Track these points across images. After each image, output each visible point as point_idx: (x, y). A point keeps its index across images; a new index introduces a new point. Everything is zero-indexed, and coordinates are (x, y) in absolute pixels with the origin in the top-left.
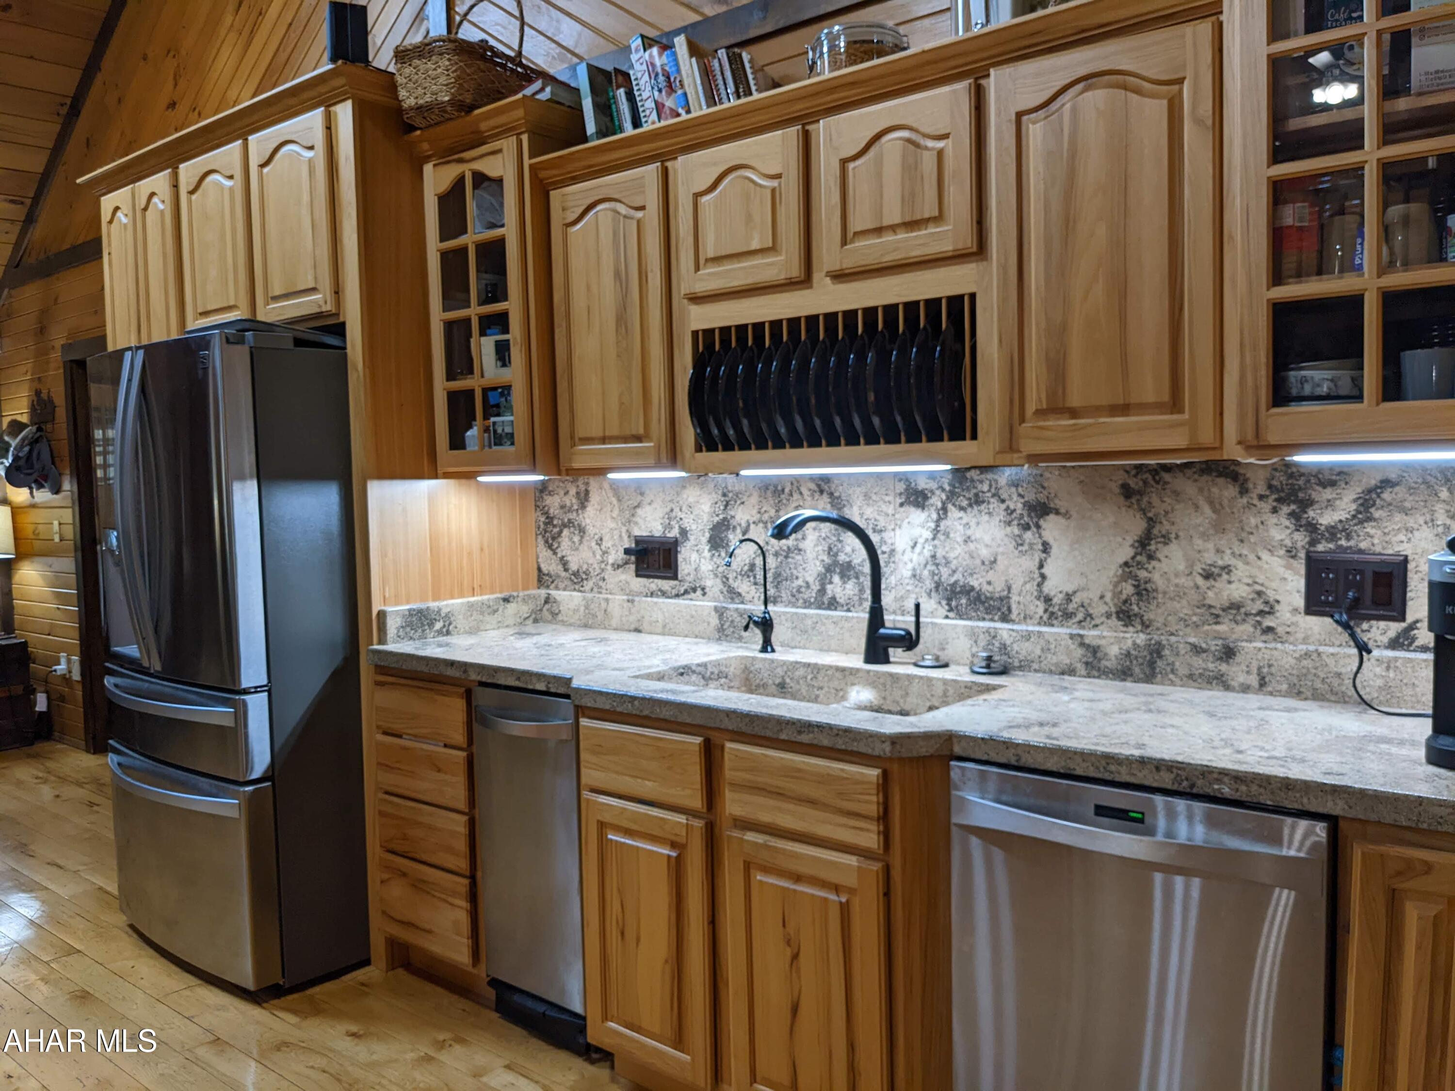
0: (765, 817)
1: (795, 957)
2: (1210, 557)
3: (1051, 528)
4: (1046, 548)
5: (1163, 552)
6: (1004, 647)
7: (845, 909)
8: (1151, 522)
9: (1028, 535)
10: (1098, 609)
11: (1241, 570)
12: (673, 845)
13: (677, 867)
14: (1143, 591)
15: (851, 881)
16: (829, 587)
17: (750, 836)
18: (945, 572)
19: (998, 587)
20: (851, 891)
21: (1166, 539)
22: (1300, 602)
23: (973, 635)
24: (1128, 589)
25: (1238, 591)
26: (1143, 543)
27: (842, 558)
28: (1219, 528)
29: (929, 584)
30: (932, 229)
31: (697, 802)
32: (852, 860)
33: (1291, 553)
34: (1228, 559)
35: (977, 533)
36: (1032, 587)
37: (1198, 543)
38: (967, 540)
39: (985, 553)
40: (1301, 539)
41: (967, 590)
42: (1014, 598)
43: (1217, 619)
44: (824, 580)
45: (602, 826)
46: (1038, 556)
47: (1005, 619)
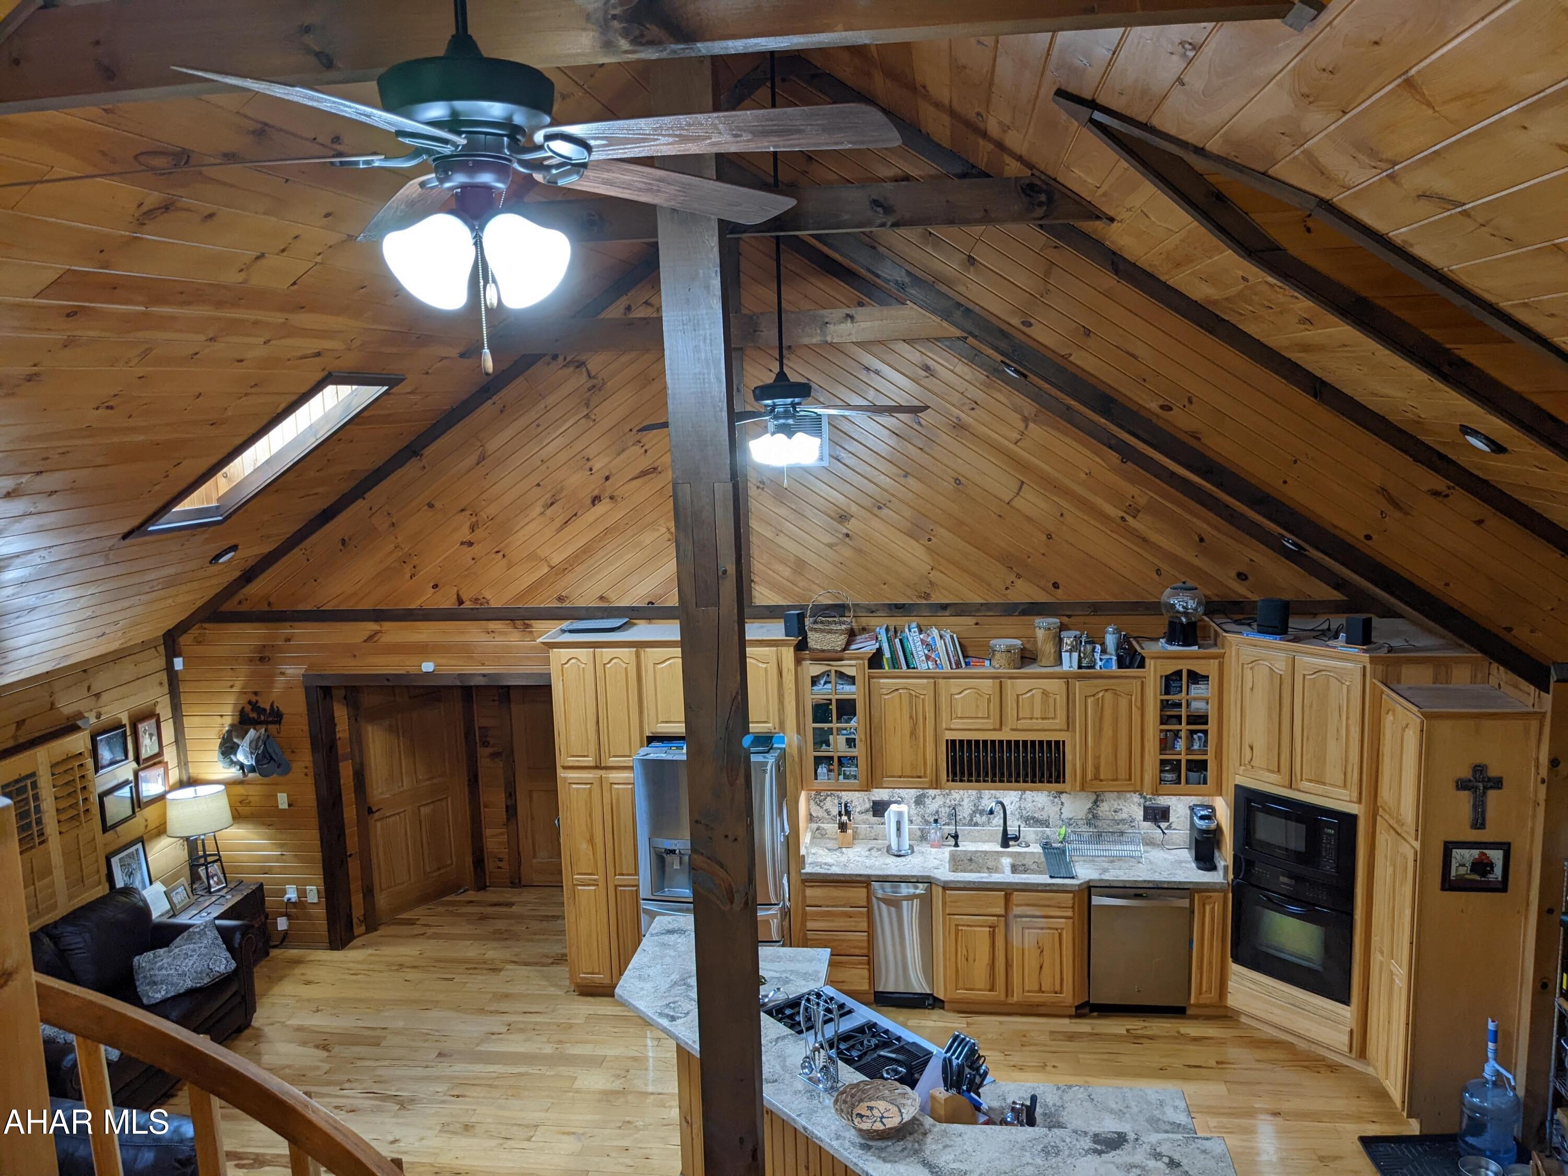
0: (1029, 913)
1: (1042, 952)
2: (1116, 806)
3: (1064, 797)
4: (1062, 804)
5: (1101, 805)
6: (1048, 837)
7: (1060, 935)
8: (1098, 796)
9: (1056, 800)
10: (1080, 822)
11: (1125, 809)
12: (990, 927)
13: (993, 936)
14: (1095, 817)
15: (1063, 926)
16: (974, 819)
17: (1024, 919)
18: (1024, 812)
19: (1045, 817)
20: (1062, 929)
21: (1102, 801)
22: (1142, 818)
23: (1036, 833)
24: (1090, 816)
25: (1124, 816)
26: (1095, 802)
27: (980, 808)
28: (1119, 798)
29: (1018, 816)
30: (1051, 721)
31: (1002, 912)
32: (1063, 920)
33: (1139, 805)
34: (1121, 807)
35: (1036, 799)
36: (1057, 816)
37: (1112, 802)
38: (1033, 801)
39: (1040, 805)
40: (1142, 801)
41: (1033, 818)
42: (1051, 820)
43: (1118, 824)
44: (972, 816)
45: (957, 925)
46: (1060, 806)
47: (1047, 827)
